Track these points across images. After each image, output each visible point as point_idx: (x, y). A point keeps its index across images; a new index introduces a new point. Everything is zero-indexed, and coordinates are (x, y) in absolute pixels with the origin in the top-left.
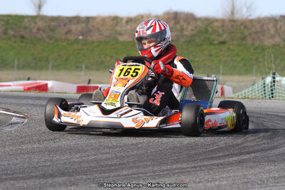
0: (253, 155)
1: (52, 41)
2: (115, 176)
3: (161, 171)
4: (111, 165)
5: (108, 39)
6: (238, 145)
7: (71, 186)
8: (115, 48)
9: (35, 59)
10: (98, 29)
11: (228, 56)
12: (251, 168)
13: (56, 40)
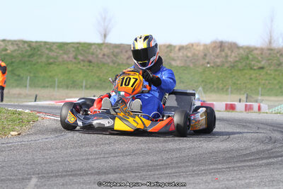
0: (280, 159)
1: (116, 65)
2: (159, 174)
3: (199, 171)
4: (157, 165)
6: (268, 150)
9: (100, 80)
11: (266, 80)
12: (278, 169)
13: (119, 65)
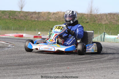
0: (95, 60)
1: (26, 20)
2: (44, 66)
3: (61, 65)
4: (43, 62)
5: (46, 20)
7: (28, 69)
8: (48, 23)
10: (43, 17)
11: (89, 27)
12: (94, 64)
13: (27, 20)
